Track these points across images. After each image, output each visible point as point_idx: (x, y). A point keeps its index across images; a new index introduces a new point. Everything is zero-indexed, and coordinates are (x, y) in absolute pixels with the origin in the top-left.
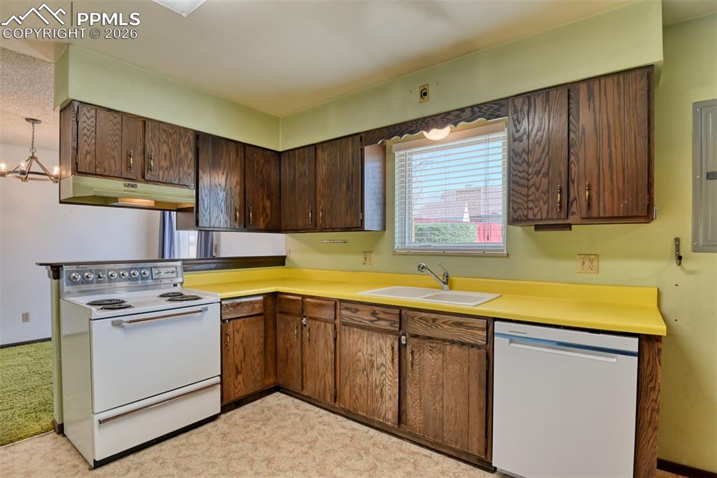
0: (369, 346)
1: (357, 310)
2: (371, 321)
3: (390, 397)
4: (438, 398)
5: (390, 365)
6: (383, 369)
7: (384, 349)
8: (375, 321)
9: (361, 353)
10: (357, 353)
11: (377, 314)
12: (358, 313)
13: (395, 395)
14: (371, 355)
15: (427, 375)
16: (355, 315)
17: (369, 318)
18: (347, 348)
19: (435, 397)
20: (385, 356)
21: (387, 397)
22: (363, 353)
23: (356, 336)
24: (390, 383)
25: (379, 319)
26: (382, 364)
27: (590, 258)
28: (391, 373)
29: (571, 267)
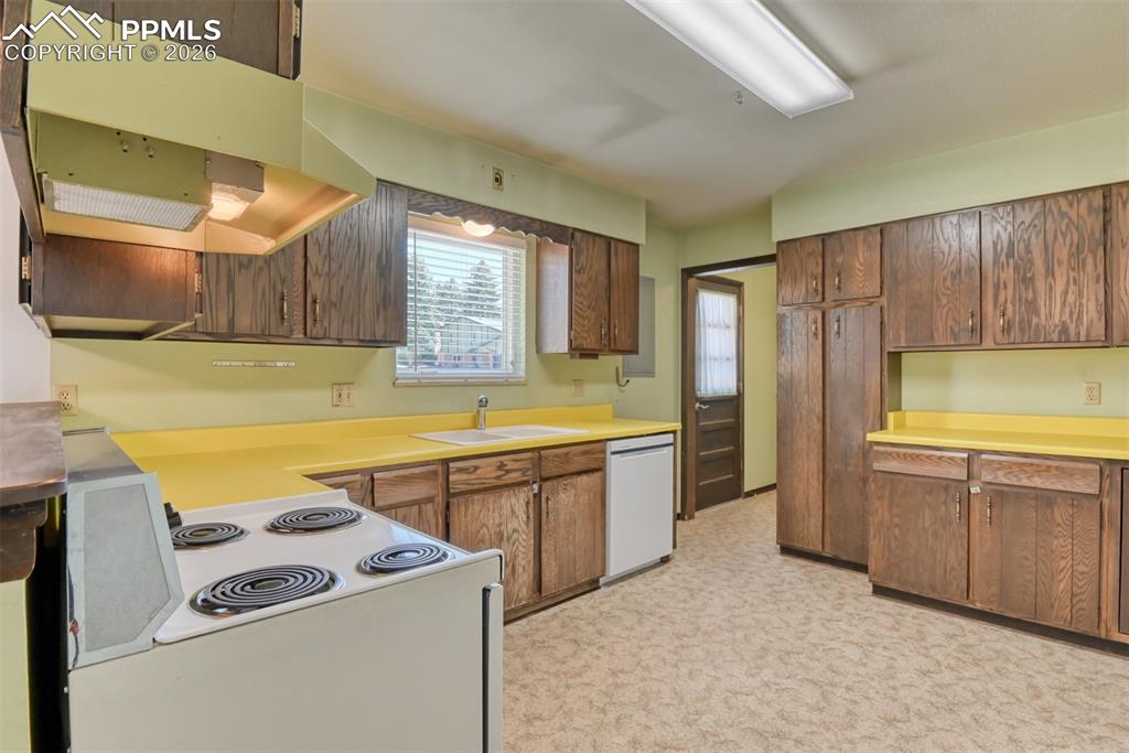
0: (496, 514)
1: (476, 468)
2: (498, 478)
3: (524, 568)
4: (571, 539)
5: (524, 526)
6: (515, 536)
7: (516, 509)
8: (504, 475)
9: (485, 529)
10: (479, 532)
11: (506, 465)
12: (478, 472)
13: (529, 562)
14: (500, 525)
15: (562, 517)
16: (473, 476)
17: (494, 475)
18: (463, 529)
19: (568, 539)
20: (517, 517)
21: (521, 569)
22: (487, 527)
23: (477, 507)
24: (523, 550)
25: (508, 472)
26: (515, 531)
27: (578, 382)
28: (524, 537)
29: (567, 391)
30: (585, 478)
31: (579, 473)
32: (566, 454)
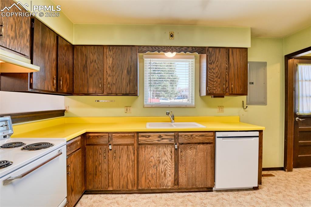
0: (157, 153)
1: (149, 136)
2: (158, 141)
3: (170, 175)
4: (194, 168)
5: (170, 160)
6: (166, 162)
7: (166, 153)
8: (161, 140)
9: (152, 158)
10: (150, 158)
11: (162, 137)
12: (150, 137)
13: (172, 173)
14: (159, 157)
15: (189, 160)
16: (148, 139)
17: (157, 139)
18: (144, 156)
19: (192, 168)
20: (167, 156)
21: (168, 175)
22: (154, 158)
23: (149, 150)
24: (169, 168)
25: (163, 139)
26: (165, 160)
27: (221, 107)
28: (170, 164)
30: (201, 146)
31: (199, 143)
32: (192, 135)
